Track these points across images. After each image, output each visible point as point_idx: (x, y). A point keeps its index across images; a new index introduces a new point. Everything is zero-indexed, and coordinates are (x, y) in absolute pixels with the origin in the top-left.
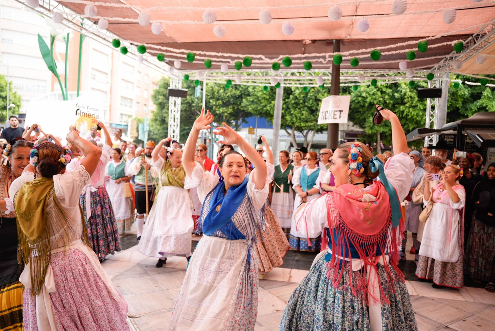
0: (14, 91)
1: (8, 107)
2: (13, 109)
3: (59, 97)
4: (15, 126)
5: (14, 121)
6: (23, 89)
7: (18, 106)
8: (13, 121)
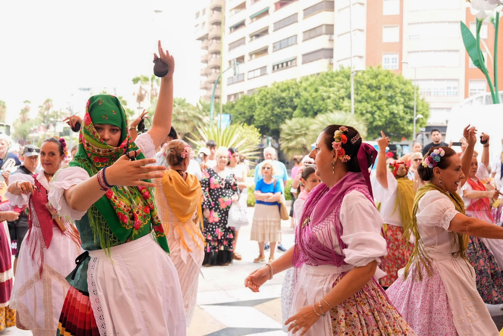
0: (421, 98)
1: (415, 119)
2: (421, 121)
3: (486, 100)
4: (437, 142)
5: (436, 136)
6: (430, 94)
7: (426, 116)
8: (434, 135)
